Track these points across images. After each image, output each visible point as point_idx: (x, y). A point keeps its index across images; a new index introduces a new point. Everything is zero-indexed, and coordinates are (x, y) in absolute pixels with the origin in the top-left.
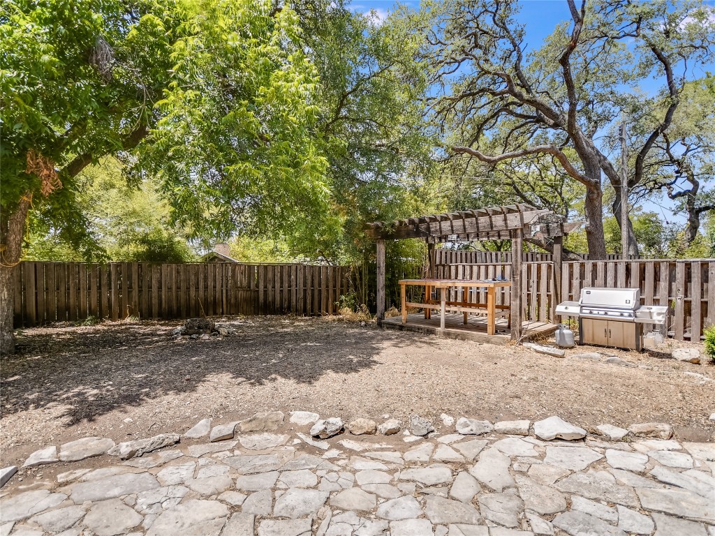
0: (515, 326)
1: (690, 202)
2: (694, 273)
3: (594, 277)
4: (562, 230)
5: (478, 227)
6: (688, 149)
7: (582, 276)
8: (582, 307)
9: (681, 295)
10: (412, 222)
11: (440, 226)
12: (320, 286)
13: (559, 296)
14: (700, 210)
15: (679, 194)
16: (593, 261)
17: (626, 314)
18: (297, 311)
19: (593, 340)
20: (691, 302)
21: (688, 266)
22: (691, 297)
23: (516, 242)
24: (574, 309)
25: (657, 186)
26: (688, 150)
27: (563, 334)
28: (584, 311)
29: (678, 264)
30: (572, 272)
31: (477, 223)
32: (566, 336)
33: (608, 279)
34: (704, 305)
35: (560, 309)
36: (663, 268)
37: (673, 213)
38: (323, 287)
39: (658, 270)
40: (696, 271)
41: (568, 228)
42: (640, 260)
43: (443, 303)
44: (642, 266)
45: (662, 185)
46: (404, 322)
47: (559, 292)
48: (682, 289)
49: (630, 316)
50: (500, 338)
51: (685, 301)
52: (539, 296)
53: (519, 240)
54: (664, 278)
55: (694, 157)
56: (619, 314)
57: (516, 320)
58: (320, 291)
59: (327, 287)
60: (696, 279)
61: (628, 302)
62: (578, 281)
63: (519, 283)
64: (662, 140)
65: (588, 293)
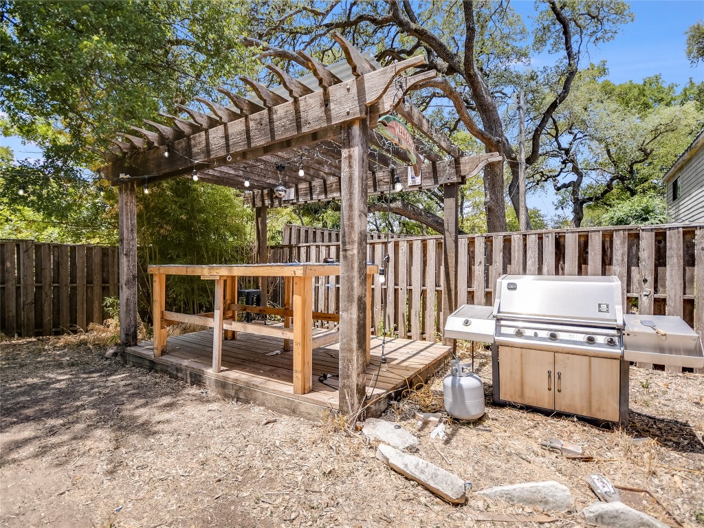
0: (348, 377)
1: (574, 193)
2: (671, 248)
3: (507, 260)
4: (458, 171)
5: (272, 131)
6: (575, 137)
7: (489, 259)
8: (498, 320)
9: (648, 288)
10: (162, 139)
11: (207, 139)
12: (73, 281)
13: (453, 293)
14: (584, 201)
15: (565, 186)
16: (504, 234)
17: (600, 340)
18: (19, 326)
19: (522, 395)
20: (664, 300)
21: (661, 237)
22: (665, 292)
23: (350, 157)
24: (483, 327)
25: (543, 179)
26: (575, 139)
27: (460, 386)
28: (504, 330)
29: (643, 234)
30: (473, 252)
31: (271, 121)
32: (467, 395)
33: (529, 263)
34: (688, 307)
35: (454, 324)
36: (618, 242)
37: (555, 207)
38: (81, 282)
39: (607, 244)
40: (674, 245)
41: (467, 168)
42: (580, 229)
43: (218, 313)
44: (582, 239)
45: (548, 178)
46: (157, 352)
47: (453, 287)
48: (650, 279)
49: (611, 343)
50: (317, 402)
51: (656, 300)
52: (423, 293)
53: (356, 151)
54: (620, 258)
55: (582, 144)
56: (582, 338)
57: (350, 361)
58: (74, 289)
59: (89, 281)
60: (675, 260)
61: (604, 307)
62: (482, 268)
63: (356, 265)
64: (551, 126)
65: (512, 287)
